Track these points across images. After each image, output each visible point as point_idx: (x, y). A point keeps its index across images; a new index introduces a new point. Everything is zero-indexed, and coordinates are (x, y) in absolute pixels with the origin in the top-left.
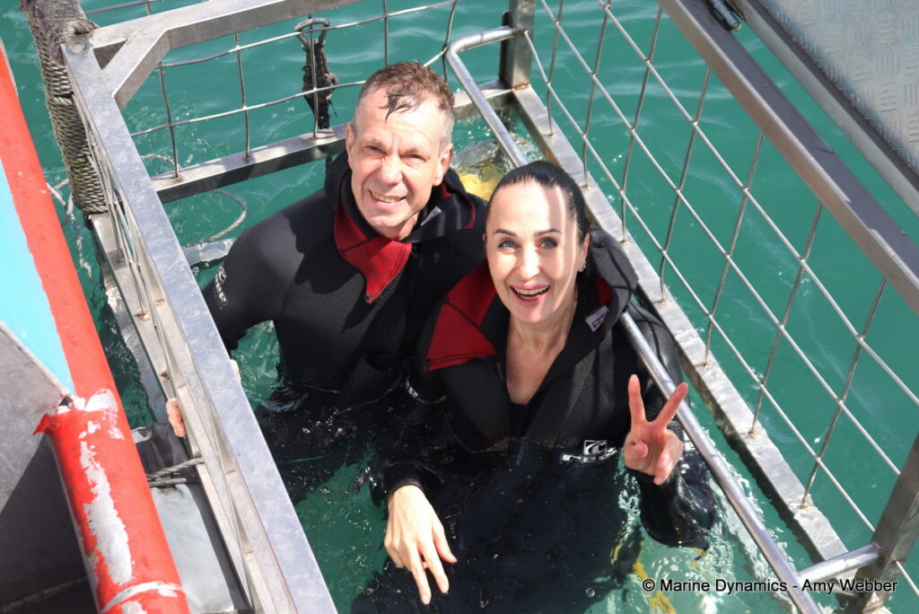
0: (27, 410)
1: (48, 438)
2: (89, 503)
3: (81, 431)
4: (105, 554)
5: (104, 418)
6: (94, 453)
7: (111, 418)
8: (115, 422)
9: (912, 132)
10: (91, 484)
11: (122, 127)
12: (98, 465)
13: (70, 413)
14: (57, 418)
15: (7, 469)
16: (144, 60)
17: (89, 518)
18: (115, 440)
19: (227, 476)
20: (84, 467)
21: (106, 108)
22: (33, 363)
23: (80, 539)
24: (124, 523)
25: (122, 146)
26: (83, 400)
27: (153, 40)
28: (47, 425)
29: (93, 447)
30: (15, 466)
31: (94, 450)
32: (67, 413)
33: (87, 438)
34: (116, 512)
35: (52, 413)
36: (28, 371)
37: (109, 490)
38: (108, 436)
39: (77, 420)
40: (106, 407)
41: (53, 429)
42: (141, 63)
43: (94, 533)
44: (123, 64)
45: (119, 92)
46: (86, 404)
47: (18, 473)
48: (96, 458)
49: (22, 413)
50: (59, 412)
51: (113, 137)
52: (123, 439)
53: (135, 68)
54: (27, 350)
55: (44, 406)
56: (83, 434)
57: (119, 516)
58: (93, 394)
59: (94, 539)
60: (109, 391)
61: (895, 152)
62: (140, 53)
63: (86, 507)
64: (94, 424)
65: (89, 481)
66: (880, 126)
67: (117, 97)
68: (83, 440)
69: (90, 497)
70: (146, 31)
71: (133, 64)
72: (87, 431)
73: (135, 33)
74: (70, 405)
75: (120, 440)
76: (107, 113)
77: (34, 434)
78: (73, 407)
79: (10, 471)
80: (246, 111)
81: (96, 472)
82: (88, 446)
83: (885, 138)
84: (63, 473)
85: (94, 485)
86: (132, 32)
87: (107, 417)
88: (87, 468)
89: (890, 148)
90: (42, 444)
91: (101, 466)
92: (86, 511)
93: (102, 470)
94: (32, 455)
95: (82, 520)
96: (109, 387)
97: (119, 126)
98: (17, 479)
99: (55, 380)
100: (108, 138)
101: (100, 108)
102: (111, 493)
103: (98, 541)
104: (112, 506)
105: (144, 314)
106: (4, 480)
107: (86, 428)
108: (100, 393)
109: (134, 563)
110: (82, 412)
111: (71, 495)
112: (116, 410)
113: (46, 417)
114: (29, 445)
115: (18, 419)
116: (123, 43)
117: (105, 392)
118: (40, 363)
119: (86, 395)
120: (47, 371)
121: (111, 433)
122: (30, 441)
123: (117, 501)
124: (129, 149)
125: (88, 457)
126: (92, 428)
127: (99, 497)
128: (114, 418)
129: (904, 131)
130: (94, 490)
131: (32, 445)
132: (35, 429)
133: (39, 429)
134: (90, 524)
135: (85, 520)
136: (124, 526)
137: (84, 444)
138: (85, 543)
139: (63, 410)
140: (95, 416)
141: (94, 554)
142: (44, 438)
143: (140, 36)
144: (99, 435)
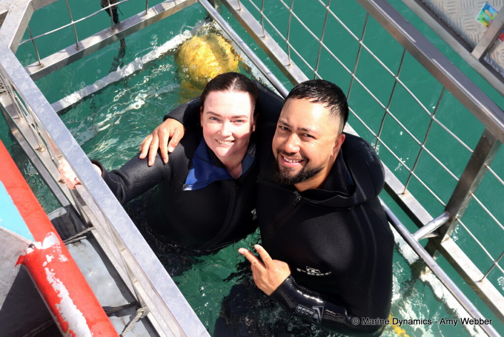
0: (10, 256)
1: (24, 266)
2: (59, 303)
3: (44, 262)
4: (75, 331)
5: (54, 251)
6: (54, 274)
7: (58, 250)
8: (61, 252)
9: (449, 8)
10: (57, 292)
11: (20, 67)
12: (58, 280)
13: (34, 252)
14: (27, 256)
15: (3, 285)
16: (21, 22)
17: (60, 312)
18: (64, 262)
19: (121, 252)
20: (50, 283)
21: (7, 56)
22: (10, 234)
23: (58, 324)
24: (81, 311)
25: (23, 79)
26: (40, 243)
27: (23, 9)
28: (22, 260)
29: (52, 270)
30: (7, 283)
31: (54, 272)
32: (32, 252)
33: (48, 265)
34: (75, 307)
35: (24, 254)
36: (8, 239)
37: (68, 294)
38: (59, 261)
39: (38, 255)
40: (53, 244)
41: (26, 261)
42: (21, 24)
43: (65, 320)
44: (10, 26)
45: (12, 45)
46: (42, 245)
47: (9, 286)
48: (56, 276)
49: (7, 259)
50: (28, 253)
51: (16, 74)
52: (68, 260)
53: (18, 27)
54: (5, 229)
55: (20, 252)
56: (45, 264)
57: (77, 308)
58: (44, 238)
59: (67, 324)
60: (52, 233)
61: (441, 19)
62: (19, 18)
63: (58, 306)
64: (50, 256)
65: (55, 290)
66: (431, 6)
67: (12, 48)
68: (46, 266)
69: (58, 300)
70: (18, 4)
71: (16, 26)
72: (47, 261)
73: (12, 6)
74: (33, 247)
75: (66, 262)
76: (8, 59)
77: (16, 266)
78: (35, 248)
79: (5, 286)
80: (73, 24)
81: (58, 284)
82: (50, 270)
83: (435, 12)
84: (38, 286)
85: (59, 292)
86: (10, 5)
87: (56, 249)
88: (52, 283)
89: (438, 17)
90: (21, 269)
91: (60, 281)
92: (58, 308)
93: (61, 283)
94: (16, 275)
95: (56, 313)
96: (52, 230)
97: (18, 67)
98: (9, 288)
99: (23, 239)
100: (13, 75)
101: (4, 56)
102: (70, 296)
103: (69, 324)
104: (72, 303)
105: (41, 149)
106: (2, 291)
107: (45, 260)
108: (48, 236)
109: (93, 334)
110: (41, 251)
111: (46, 299)
112: (59, 243)
113: (21, 257)
114: (13, 272)
115: (5, 262)
116: (6, 13)
117: (50, 234)
118: (13, 233)
119: (40, 239)
120: (18, 235)
121: (61, 259)
122: (13, 270)
123: (74, 300)
124: (27, 80)
125: (51, 277)
126: (49, 258)
127: (63, 298)
128: (59, 249)
129: (445, 8)
130: (59, 296)
131: (15, 271)
132: (15, 264)
133: (18, 263)
134: (62, 315)
135: (59, 313)
136: (82, 314)
137: (47, 269)
138: (61, 325)
139: (30, 251)
140: (49, 251)
141: (68, 332)
142: (21, 266)
143: (15, 7)
144: (54, 262)
